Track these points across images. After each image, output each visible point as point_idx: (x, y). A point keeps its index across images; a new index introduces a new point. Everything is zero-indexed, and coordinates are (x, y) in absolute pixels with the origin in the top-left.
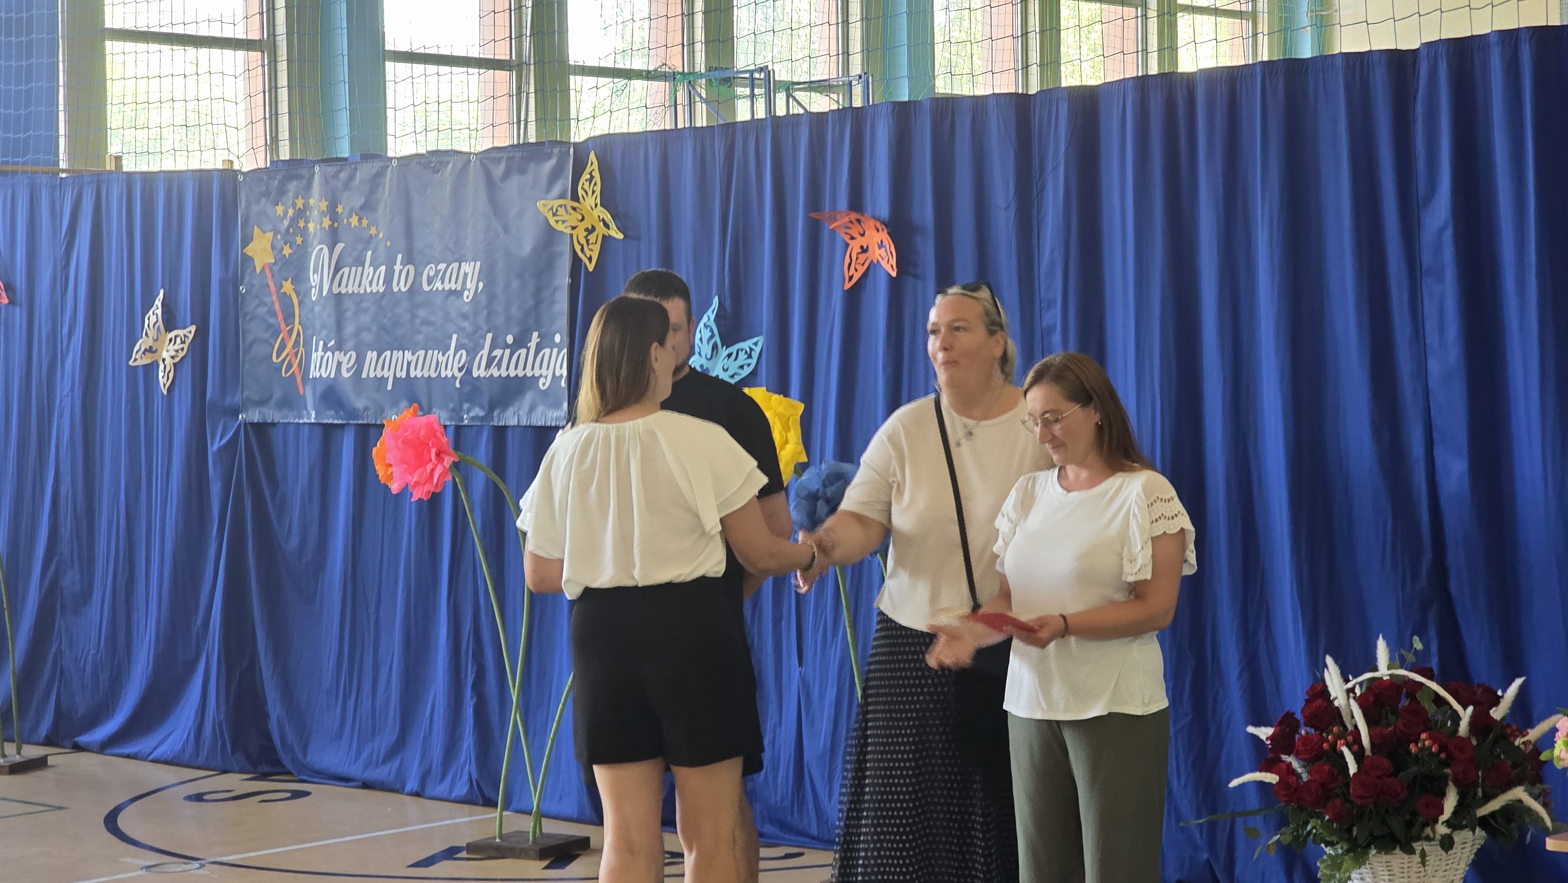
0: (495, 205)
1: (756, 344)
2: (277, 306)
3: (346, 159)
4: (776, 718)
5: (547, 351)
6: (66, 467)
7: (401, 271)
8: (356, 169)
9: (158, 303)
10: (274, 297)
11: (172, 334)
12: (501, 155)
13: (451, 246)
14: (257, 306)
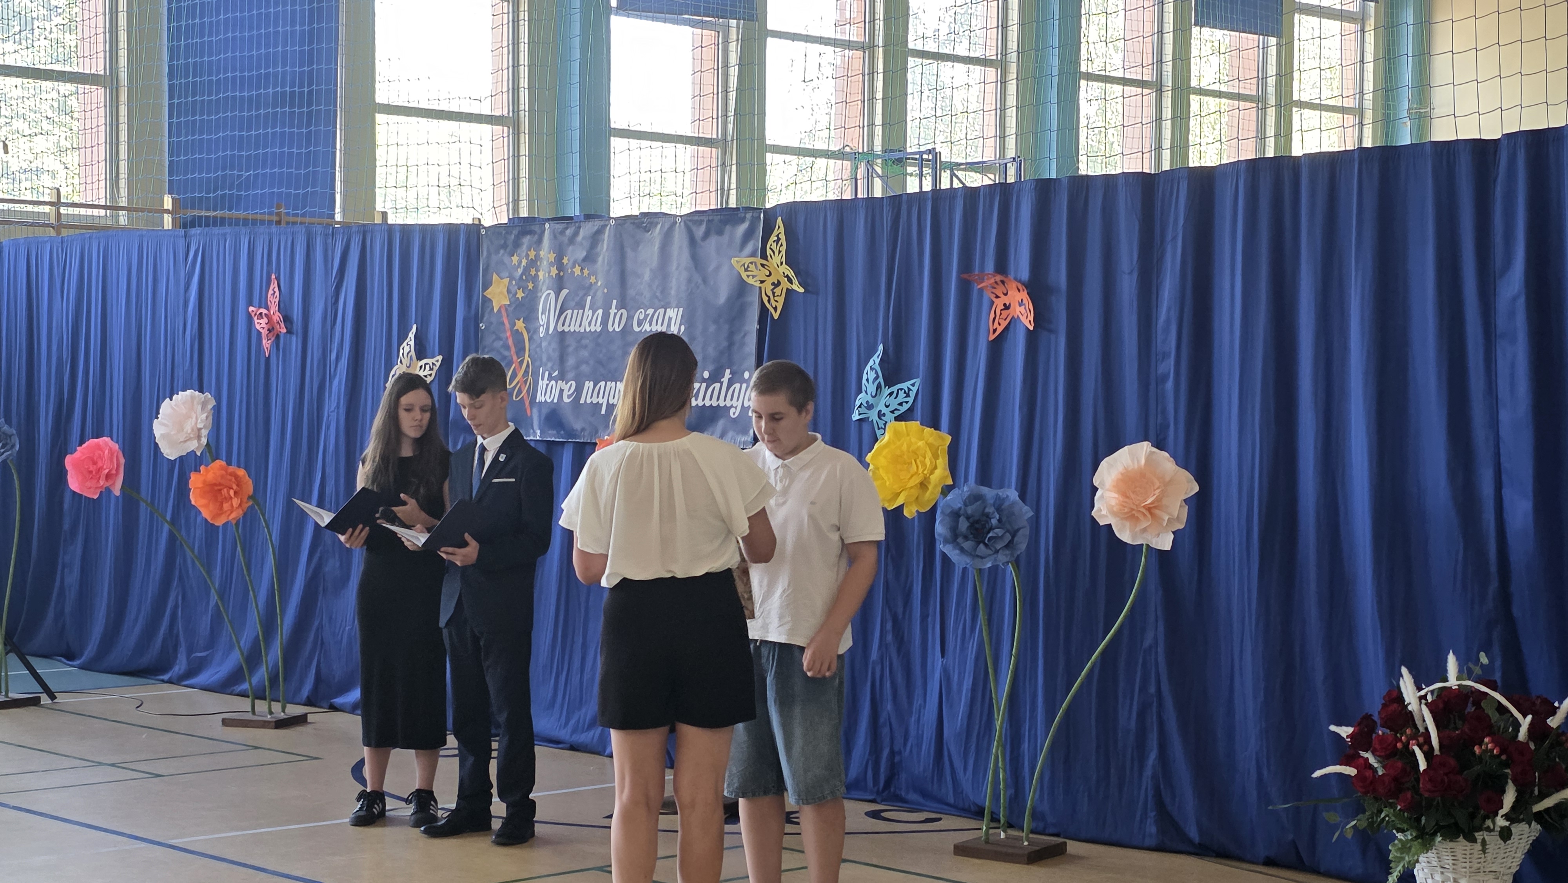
0: (696, 259)
1: (913, 385)
2: (510, 342)
3: (571, 218)
4: (920, 701)
5: (737, 386)
6: (330, 470)
7: (615, 314)
8: (580, 227)
9: (411, 335)
10: (508, 334)
11: (423, 362)
12: (702, 218)
13: (658, 294)
14: (493, 342)
